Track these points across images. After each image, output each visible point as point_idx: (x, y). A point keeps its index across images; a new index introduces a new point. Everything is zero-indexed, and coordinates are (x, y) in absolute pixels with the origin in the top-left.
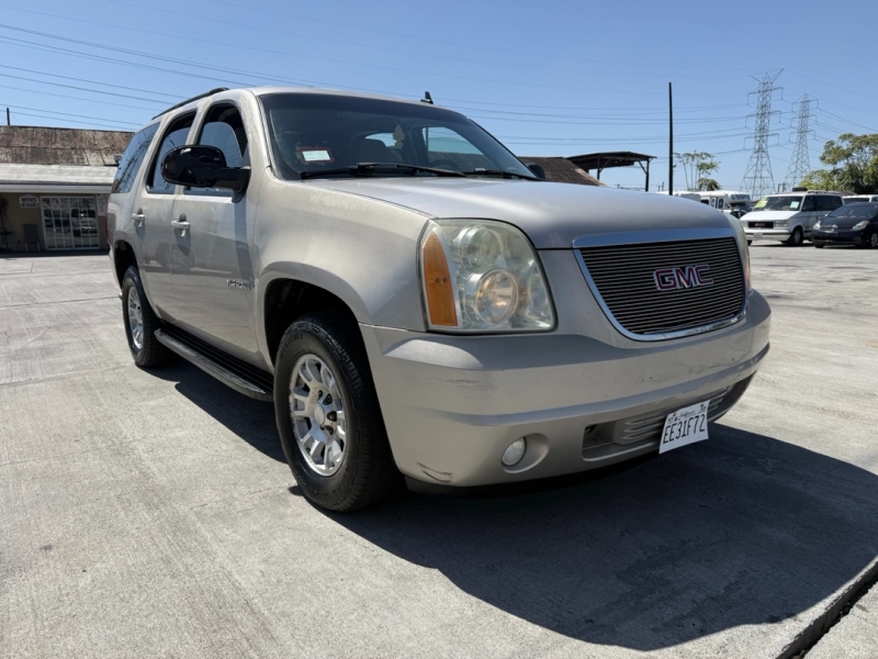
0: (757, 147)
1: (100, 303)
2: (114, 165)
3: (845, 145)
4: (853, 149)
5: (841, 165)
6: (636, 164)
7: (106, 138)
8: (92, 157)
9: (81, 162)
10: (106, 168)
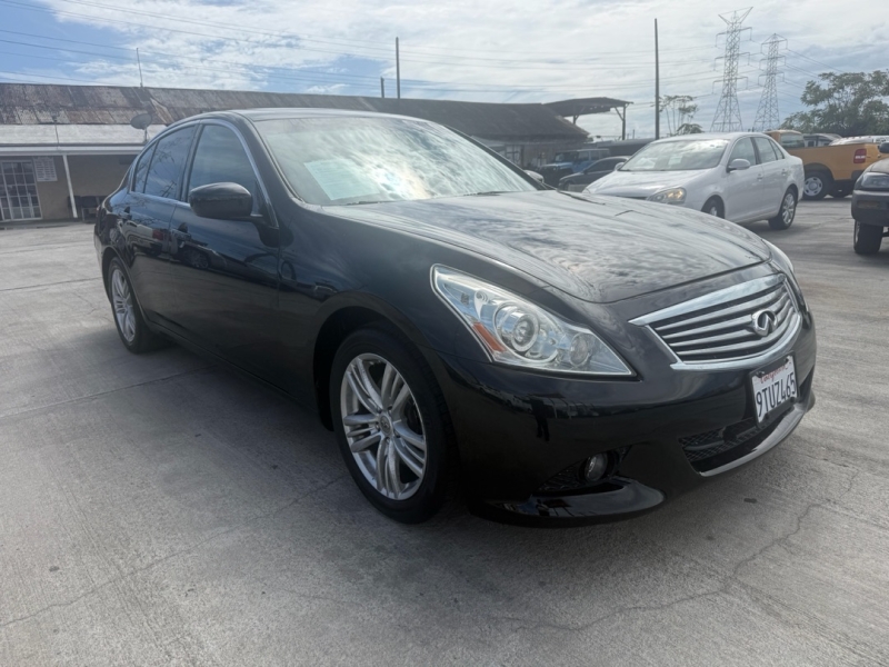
0: (726, 91)
1: (54, 289)
2: (51, 123)
3: (825, 85)
4: (834, 89)
5: (822, 106)
6: (613, 110)
7: (38, 93)
8: (25, 115)
9: (12, 121)
10: (42, 127)
